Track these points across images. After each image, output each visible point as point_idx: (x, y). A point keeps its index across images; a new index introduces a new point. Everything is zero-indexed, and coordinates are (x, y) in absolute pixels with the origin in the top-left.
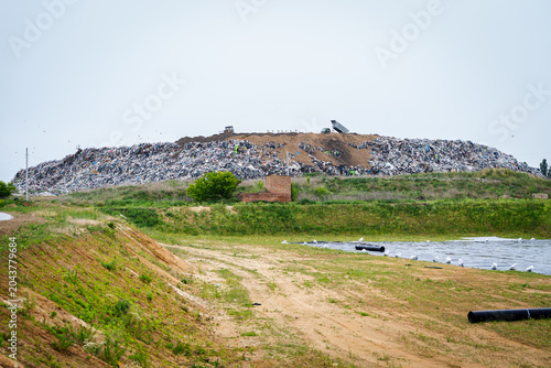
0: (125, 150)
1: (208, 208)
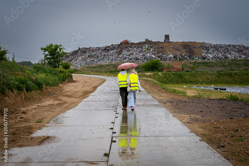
0: (99, 48)
1: (152, 74)
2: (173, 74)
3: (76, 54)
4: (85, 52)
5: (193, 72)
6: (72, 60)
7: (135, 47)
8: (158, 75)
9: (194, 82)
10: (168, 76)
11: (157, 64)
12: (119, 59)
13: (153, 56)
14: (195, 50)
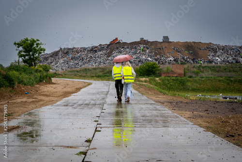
0: (85, 49)
1: (147, 79)
2: (173, 80)
3: (57, 55)
4: (67, 53)
5: (197, 78)
6: (52, 62)
7: (128, 48)
8: (155, 81)
9: (199, 90)
10: (167, 82)
11: (154, 68)
12: (108, 62)
13: (149, 59)
14: (200, 53)
